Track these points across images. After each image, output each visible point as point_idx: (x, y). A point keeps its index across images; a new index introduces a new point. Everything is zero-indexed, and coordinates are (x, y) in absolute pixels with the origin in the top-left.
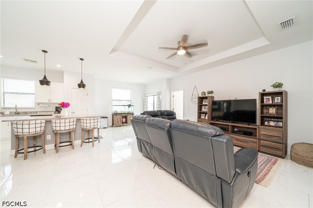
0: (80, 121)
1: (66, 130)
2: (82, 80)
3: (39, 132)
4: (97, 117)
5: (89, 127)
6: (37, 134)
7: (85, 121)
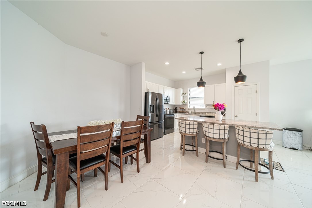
0: (235, 131)
1: (215, 138)
2: (240, 70)
3: (192, 133)
4: (265, 128)
5: (248, 144)
6: (191, 134)
7: (241, 133)
